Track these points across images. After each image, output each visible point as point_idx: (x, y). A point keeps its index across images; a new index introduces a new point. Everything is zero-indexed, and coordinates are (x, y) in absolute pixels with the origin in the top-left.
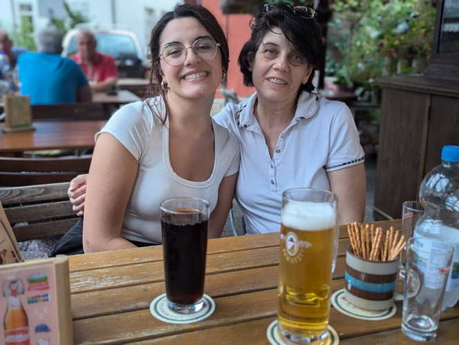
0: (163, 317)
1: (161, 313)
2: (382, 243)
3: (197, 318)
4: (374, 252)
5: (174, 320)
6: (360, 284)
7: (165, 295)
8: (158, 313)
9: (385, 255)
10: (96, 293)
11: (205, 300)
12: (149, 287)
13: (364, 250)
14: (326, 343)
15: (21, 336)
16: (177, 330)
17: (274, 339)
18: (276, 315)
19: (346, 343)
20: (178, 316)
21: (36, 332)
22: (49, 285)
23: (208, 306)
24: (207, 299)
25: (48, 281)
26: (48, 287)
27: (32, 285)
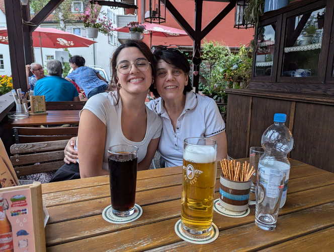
0: (109, 219)
1: (109, 217)
2: (240, 171)
3: (131, 220)
4: (236, 177)
5: (116, 221)
6: (228, 195)
7: (111, 205)
8: (107, 217)
9: (243, 178)
10: (69, 205)
11: (136, 208)
12: (102, 200)
13: (230, 175)
14: (211, 234)
15: (7, 239)
16: (118, 228)
17: (179, 232)
18: (180, 216)
19: (223, 234)
20: (119, 218)
21: (18, 235)
22: (27, 203)
23: (138, 211)
24: (137, 207)
25: (26, 200)
26: (26, 204)
27: (14, 203)
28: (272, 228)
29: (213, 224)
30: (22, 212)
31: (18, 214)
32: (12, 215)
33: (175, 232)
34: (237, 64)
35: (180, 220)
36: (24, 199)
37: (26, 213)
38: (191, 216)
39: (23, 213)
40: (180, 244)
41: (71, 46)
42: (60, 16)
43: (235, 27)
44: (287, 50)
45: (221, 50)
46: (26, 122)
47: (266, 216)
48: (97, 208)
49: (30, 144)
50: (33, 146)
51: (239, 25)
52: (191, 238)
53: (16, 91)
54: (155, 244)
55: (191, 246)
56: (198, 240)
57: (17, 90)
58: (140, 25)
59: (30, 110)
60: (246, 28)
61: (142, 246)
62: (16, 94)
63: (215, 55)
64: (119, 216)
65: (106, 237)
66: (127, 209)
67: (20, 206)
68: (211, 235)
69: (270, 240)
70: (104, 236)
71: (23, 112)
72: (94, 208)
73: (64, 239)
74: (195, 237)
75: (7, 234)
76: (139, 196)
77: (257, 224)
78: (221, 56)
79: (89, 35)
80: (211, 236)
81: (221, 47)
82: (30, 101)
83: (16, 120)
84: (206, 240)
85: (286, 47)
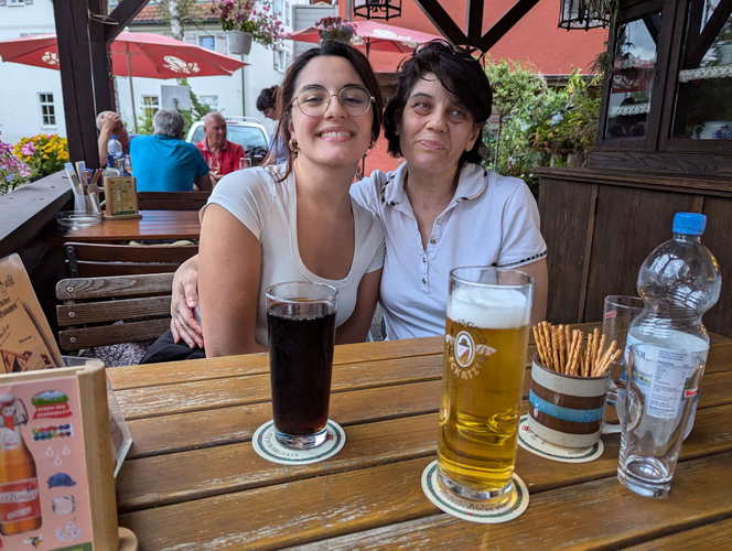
0: (269, 454)
1: (267, 448)
2: (582, 352)
3: (319, 457)
4: (572, 365)
5: (284, 459)
6: (552, 409)
7: (272, 421)
8: (262, 448)
9: (587, 369)
10: (177, 417)
11: (331, 429)
12: (254, 408)
13: (556, 361)
14: (511, 498)
15: (24, 493)
16: (288, 475)
17: (433, 491)
18: (434, 454)
19: (540, 500)
20: (291, 452)
21: (51, 486)
22: (71, 410)
23: (335, 438)
24: (334, 428)
25: (69, 403)
26: (70, 414)
27: (40, 409)
28: (660, 492)
29: (515, 476)
30: (59, 432)
31: (50, 436)
32: (36, 438)
33: (422, 492)
34: (562, 112)
35: (435, 462)
36: (64, 401)
37: (68, 434)
38: (461, 454)
39: (62, 435)
40: (435, 521)
41: (193, 74)
42: (171, 9)
43: (560, 26)
44: (686, 75)
45: (525, 81)
46: (96, 233)
47: (646, 463)
48: (242, 426)
49: (100, 280)
50: (107, 284)
51: (570, 21)
52: (460, 508)
53: (74, 165)
54: (376, 517)
55: (461, 526)
56: (481, 513)
57: (77, 164)
58: (343, 24)
59: (103, 208)
60: (587, 28)
61: (344, 520)
62: (74, 173)
63: (510, 91)
64: (290, 448)
65: (260, 495)
66: (311, 431)
67: (53, 417)
68: (510, 501)
69: (657, 522)
70: (257, 492)
71: (89, 211)
72: (234, 427)
73: (163, 496)
74: (471, 506)
75: (26, 481)
76: (336, 401)
77: (623, 479)
78: (526, 94)
79: (232, 48)
80: (511, 505)
81: (525, 73)
82: (105, 188)
83: (74, 228)
84: (500, 515)
85: (684, 69)
